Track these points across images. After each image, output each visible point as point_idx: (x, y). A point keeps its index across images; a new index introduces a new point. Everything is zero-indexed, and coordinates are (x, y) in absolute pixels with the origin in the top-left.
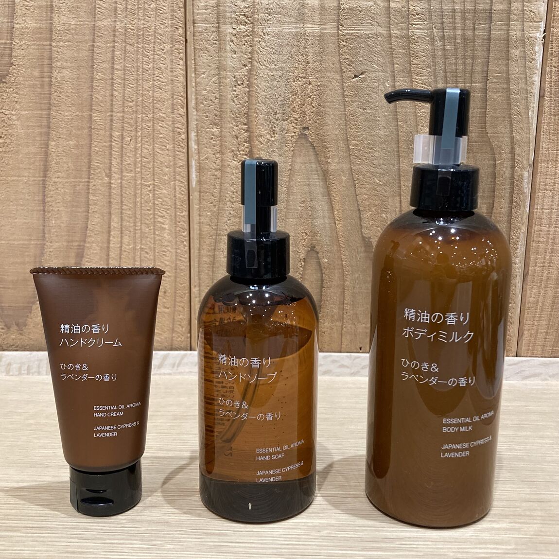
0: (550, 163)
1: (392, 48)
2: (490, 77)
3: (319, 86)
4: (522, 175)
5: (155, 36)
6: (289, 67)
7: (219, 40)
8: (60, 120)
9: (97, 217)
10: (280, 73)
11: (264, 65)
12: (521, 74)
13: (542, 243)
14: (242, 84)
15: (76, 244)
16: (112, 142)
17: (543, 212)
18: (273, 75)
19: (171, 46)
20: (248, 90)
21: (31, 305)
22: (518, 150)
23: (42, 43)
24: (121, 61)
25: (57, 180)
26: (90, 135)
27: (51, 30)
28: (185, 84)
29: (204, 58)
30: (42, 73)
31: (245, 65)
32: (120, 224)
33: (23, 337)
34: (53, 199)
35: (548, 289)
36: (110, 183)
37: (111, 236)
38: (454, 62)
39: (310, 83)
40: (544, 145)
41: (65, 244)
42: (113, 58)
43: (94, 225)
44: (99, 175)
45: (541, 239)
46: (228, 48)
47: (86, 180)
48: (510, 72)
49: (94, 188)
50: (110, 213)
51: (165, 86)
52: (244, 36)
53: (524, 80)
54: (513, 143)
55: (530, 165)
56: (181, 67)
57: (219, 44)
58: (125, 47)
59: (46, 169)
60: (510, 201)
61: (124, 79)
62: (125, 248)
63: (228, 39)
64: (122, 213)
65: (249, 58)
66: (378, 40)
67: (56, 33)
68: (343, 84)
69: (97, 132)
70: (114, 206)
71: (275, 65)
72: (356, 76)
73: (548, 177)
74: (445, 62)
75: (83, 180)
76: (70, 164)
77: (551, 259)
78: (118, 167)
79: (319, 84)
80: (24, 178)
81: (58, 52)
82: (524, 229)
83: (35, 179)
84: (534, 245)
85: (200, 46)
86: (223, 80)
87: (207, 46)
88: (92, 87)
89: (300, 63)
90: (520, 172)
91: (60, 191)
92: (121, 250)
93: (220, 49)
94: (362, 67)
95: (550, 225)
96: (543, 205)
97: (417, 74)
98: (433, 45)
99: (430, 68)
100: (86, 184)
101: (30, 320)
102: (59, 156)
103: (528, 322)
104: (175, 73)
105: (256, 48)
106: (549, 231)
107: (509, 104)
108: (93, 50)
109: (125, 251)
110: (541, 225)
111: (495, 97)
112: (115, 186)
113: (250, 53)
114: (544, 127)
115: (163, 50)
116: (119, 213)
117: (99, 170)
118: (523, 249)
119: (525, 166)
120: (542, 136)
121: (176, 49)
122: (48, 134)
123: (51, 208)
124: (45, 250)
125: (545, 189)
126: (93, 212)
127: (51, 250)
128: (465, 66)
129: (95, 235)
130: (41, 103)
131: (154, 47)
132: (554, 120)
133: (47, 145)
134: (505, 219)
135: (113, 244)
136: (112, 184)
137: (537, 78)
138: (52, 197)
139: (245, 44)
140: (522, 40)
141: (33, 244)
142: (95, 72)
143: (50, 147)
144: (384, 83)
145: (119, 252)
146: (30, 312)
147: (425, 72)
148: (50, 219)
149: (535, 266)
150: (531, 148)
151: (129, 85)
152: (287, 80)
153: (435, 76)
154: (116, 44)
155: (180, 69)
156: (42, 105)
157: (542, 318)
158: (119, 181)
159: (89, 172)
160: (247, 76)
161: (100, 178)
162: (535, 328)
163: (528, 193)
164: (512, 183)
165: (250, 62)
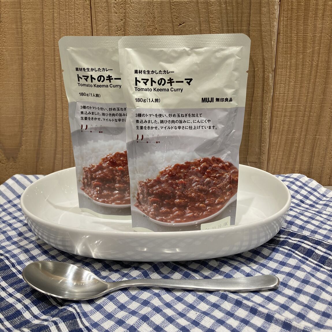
0: (283, 69)
1: (199, 9)
2: (251, 23)
3: (161, 30)
4: (269, 76)
5: (75, 5)
6: (145, 20)
7: (108, 7)
8: (28, 51)
9: (49, 102)
10: (140, 23)
11: (132, 20)
12: (267, 21)
13: (280, 111)
14: (121, 30)
15: (40, 116)
16: (55, 62)
17: (280, 95)
18: (137, 25)
19: (83, 10)
20: (124, 33)
21: (19, 148)
22: (266, 63)
23: (16, 10)
24: (58, 19)
25: (28, 83)
26: (44, 59)
27: (20, 3)
28: (91, 30)
29: (100, 16)
30: (17, 26)
31: (122, 20)
32: (61, 105)
33: (16, 164)
34: (27, 92)
35: (283, 136)
36: (55, 84)
37: (57, 112)
38: (232, 16)
39: (156, 29)
40: (280, 59)
41: (34, 116)
42: (53, 17)
43: (48, 106)
44: (50, 80)
45: (279, 110)
46: (113, 11)
47: (43, 83)
48: (262, 21)
49: (47, 87)
50: (56, 100)
51: (81, 32)
52: (121, 4)
53: (269, 25)
54: (264, 59)
55: (273, 70)
56: (89, 22)
57: (108, 9)
58: (59, 11)
59: (22, 77)
60: (263, 90)
61: (60, 29)
62: (65, 118)
63: (112, 6)
64: (62, 99)
65: (124, 16)
66: (191, 5)
67: (23, 4)
68: (173, 29)
69: (47, 57)
70: (58, 96)
71: (138, 19)
72: (180, 25)
73: (282, 77)
74: (227, 16)
75: (42, 83)
76: (34, 75)
77: (284, 120)
78: (59, 75)
79: (161, 29)
80: (12, 82)
81: (25, 15)
82: (270, 104)
83: (17, 82)
84: (275, 113)
85: (97, 10)
86: (111, 28)
87: (102, 10)
88: (43, 34)
89: (151, 18)
90: (268, 75)
91: (30, 88)
92: (62, 119)
93: (108, 12)
94: (183, 19)
95: (284, 102)
96: (280, 91)
97: (212, 23)
98: (220, 7)
99: (219, 19)
100: (43, 84)
101: (19, 155)
102: (28, 70)
103: (273, 153)
104: (86, 25)
105: (127, 10)
106: (283, 105)
107: (261, 38)
108: (43, 13)
109: (65, 119)
110: (279, 102)
111: (254, 34)
112: (58, 85)
113: (124, 13)
114: (280, 50)
115: (79, 13)
116: (61, 100)
117: (50, 77)
118: (270, 115)
119: (270, 71)
120: (279, 55)
121: (86, 12)
122: (22, 59)
123: (26, 98)
124: (25, 120)
125: (281, 83)
126: (48, 99)
127: (27, 119)
128: (238, 18)
129: (49, 111)
130: (17, 43)
131: (74, 11)
132: (285, 46)
133: (22, 65)
134: (260, 99)
135: (59, 115)
136: (56, 84)
137: (276, 24)
138: (26, 92)
139: (121, 9)
140: (268, 3)
141: (18, 116)
142: (45, 25)
143: (24, 66)
144: (195, 28)
145: (61, 120)
146: (19, 151)
147: (216, 21)
148: (26, 103)
149: (276, 124)
150: (273, 62)
151: (62, 32)
152: (144, 27)
153: (222, 24)
154: (54, 10)
155: (88, 22)
156: (19, 44)
157: (280, 151)
158: (60, 83)
159: (44, 78)
160: (123, 25)
161: (50, 81)
162: (276, 156)
163: (272, 85)
164: (264, 81)
165: (125, 18)
